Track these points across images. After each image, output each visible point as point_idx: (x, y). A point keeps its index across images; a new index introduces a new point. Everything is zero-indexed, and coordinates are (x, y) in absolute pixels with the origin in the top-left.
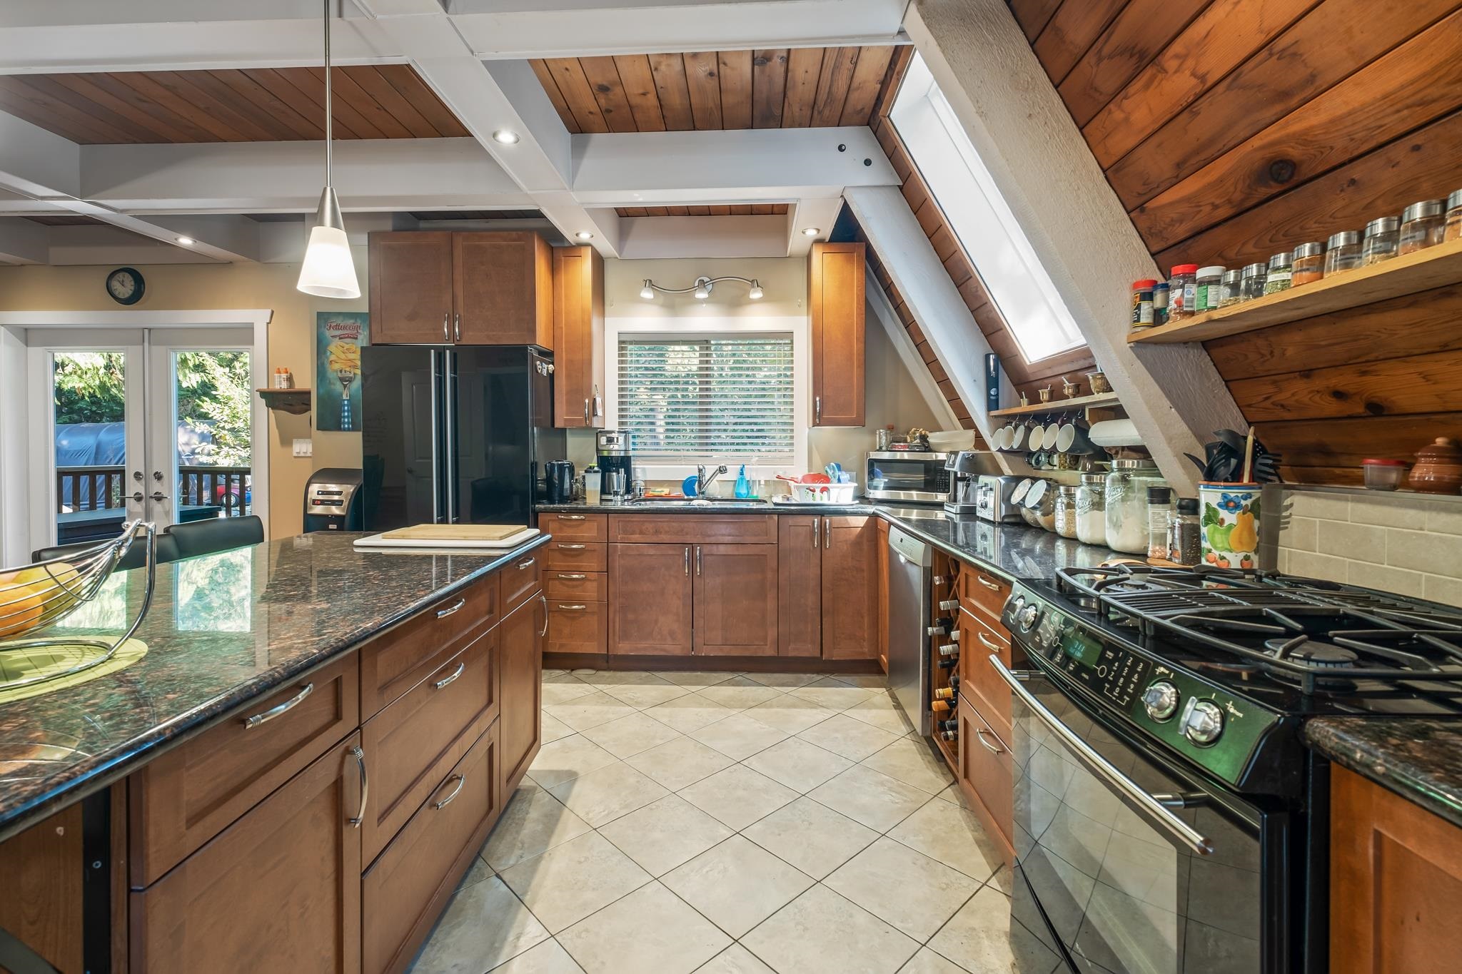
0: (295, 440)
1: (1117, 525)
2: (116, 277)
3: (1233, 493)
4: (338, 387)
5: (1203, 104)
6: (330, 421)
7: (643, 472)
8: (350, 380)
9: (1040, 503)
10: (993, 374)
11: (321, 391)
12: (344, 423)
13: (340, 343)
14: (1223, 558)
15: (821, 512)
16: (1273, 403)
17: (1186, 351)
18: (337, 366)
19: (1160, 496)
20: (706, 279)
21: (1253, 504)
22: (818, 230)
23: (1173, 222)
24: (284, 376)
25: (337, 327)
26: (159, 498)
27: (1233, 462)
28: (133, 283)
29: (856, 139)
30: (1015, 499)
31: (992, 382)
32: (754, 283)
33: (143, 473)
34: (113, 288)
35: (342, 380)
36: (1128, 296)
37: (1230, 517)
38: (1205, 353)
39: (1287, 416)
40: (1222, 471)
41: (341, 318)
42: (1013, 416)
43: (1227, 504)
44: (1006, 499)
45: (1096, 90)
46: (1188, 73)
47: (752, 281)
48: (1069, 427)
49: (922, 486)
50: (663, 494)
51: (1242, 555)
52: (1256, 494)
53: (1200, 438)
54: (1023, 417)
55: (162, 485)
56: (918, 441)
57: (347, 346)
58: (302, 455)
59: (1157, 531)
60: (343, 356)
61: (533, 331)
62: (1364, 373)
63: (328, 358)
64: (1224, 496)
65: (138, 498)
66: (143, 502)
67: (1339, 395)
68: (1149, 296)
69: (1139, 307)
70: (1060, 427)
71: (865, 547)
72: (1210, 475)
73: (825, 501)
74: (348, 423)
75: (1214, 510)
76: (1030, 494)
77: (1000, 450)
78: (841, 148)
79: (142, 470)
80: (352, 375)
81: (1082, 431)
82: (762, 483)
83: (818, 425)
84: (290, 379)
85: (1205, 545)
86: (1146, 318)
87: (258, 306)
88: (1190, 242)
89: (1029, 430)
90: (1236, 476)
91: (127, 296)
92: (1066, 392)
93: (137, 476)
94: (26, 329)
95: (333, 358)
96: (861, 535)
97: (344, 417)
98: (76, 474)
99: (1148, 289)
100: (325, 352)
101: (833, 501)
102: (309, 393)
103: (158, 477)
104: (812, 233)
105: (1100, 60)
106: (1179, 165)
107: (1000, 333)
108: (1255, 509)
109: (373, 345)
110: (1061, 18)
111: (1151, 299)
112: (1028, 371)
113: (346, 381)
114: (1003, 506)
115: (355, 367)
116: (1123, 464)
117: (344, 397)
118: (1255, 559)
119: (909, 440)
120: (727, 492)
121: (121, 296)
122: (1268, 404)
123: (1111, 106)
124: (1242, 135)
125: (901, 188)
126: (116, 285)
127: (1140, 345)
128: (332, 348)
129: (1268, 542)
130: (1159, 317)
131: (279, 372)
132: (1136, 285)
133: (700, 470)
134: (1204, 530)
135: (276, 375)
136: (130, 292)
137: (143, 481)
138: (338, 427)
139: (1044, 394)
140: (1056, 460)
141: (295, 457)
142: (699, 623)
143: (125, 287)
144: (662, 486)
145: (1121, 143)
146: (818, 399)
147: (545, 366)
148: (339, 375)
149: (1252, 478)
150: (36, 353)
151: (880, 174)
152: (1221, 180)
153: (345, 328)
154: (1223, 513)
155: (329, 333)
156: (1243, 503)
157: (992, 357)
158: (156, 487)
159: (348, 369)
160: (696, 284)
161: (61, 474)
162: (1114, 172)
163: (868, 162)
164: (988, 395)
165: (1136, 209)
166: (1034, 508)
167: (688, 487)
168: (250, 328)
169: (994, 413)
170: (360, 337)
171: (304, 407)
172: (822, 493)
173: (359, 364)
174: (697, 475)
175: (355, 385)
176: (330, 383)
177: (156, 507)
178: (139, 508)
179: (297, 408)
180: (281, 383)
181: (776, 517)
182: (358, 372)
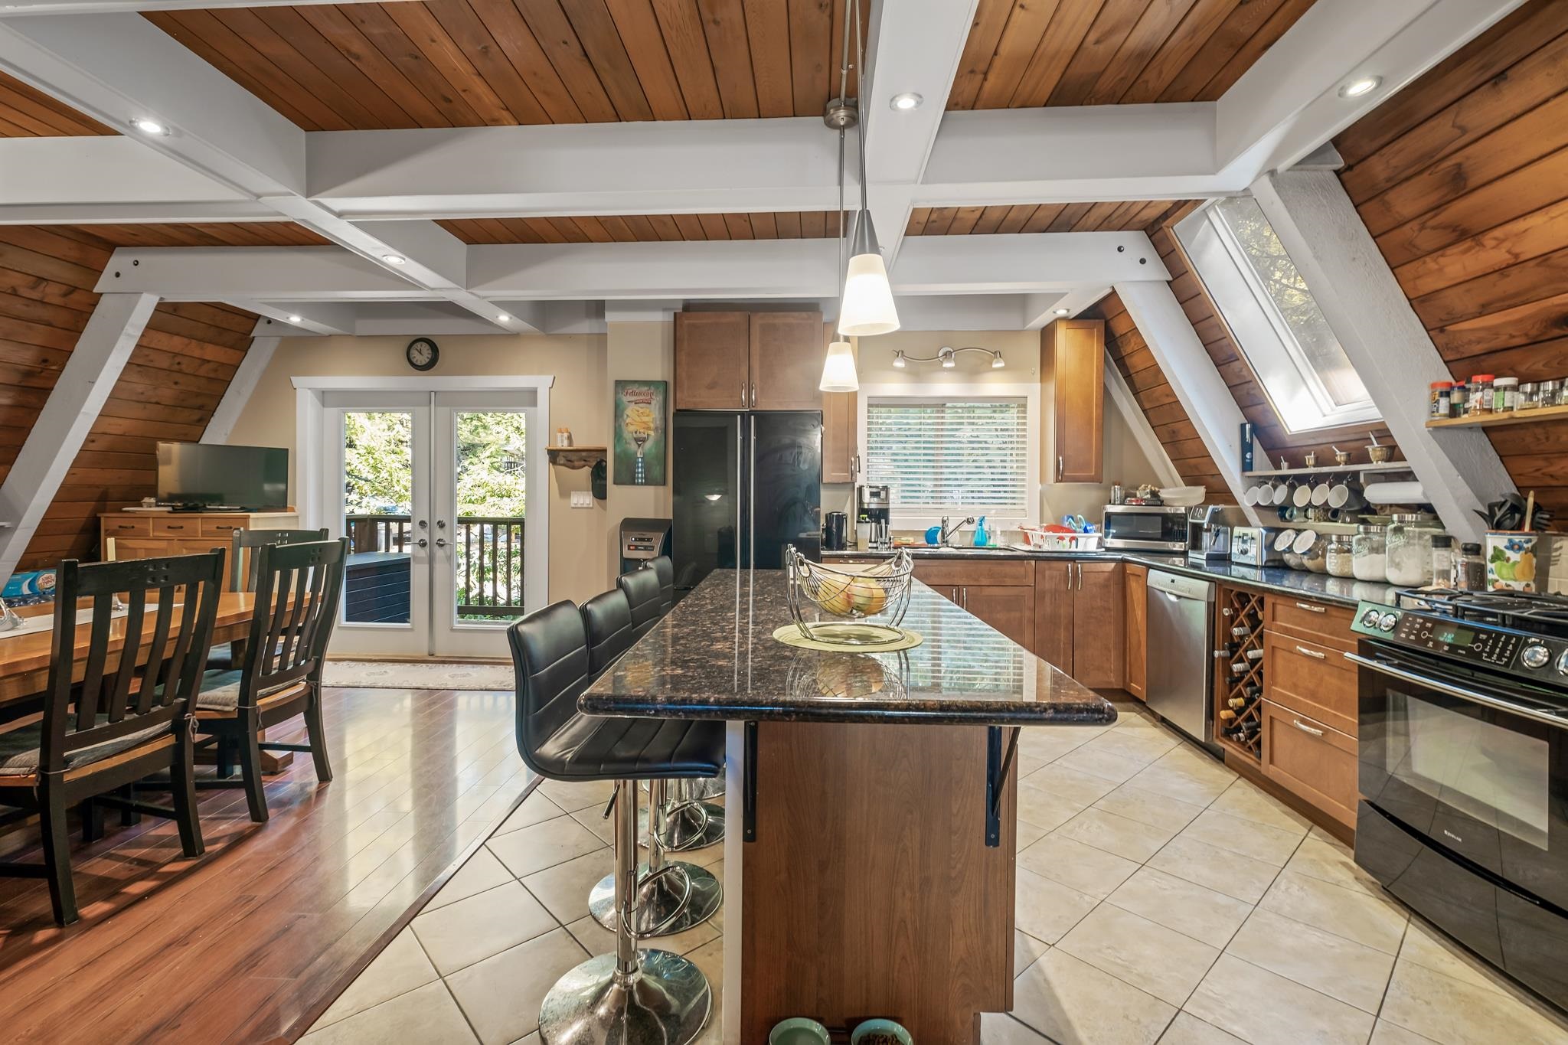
0: (572, 493)
1: (1398, 566)
2: (415, 346)
3: (1517, 539)
5: (1514, 271)
6: (627, 477)
7: (897, 521)
8: (644, 440)
9: (1310, 550)
10: (1248, 441)
11: (618, 450)
12: (638, 478)
13: (636, 407)
14: (1507, 584)
15: (1074, 558)
16: (1543, 474)
17: (1470, 433)
18: (632, 428)
19: (1444, 542)
20: (952, 349)
21: (1533, 547)
22: (1068, 310)
23: (1470, 342)
24: (566, 435)
25: (633, 394)
26: (443, 544)
27: (1517, 516)
28: (430, 351)
29: (1135, 243)
30: (1279, 546)
31: (1246, 447)
32: (997, 354)
33: (427, 521)
34: (412, 356)
35: (637, 440)
36: (1426, 392)
37: (1514, 556)
38: (1484, 435)
39: (1554, 483)
40: (1507, 523)
41: (637, 385)
42: (1269, 478)
43: (1511, 546)
44: (1270, 547)
45: (1414, 246)
46: (1504, 250)
47: (995, 353)
48: (1342, 487)
49: (1159, 536)
50: (910, 542)
51: (1524, 583)
52: (1535, 539)
53: (1480, 498)
54: (1283, 479)
55: (444, 532)
56: (1149, 496)
57: (641, 410)
58: (585, 506)
59: (1441, 568)
60: (638, 419)
61: (819, 399)
63: (624, 421)
64: (1510, 541)
65: (425, 545)
66: (427, 548)
68: (1448, 394)
69: (1437, 402)
70: (1331, 487)
71: (1113, 589)
72: (1498, 526)
73: (1073, 549)
74: (642, 478)
75: (1501, 551)
76: (1297, 543)
77: (1257, 506)
78: (1120, 249)
79: (426, 519)
80: (646, 436)
81: (1357, 492)
82: (999, 533)
83: (1061, 481)
84: (570, 438)
85: (1491, 576)
86: (1443, 411)
87: (541, 372)
88: (1483, 357)
89: (1292, 488)
90: (1519, 527)
91: (424, 363)
92: (1338, 459)
93: (423, 524)
94: (323, 392)
95: (628, 420)
96: (1108, 580)
97: (638, 473)
99: (1445, 389)
100: (622, 416)
101: (1080, 549)
102: (604, 451)
103: (441, 525)
104: (1062, 312)
106: (1483, 306)
107: (1260, 407)
108: (1533, 550)
109: (680, 410)
111: (1449, 396)
112: (1289, 439)
113: (640, 441)
114: (1264, 552)
115: (649, 428)
116: (1403, 517)
117: (639, 455)
118: (1533, 586)
119: (1138, 495)
120: (968, 541)
121: (419, 364)
122: (1538, 474)
123: (1428, 259)
124: (1544, 295)
125: (1169, 282)
126: (414, 353)
127: (1437, 429)
128: (628, 412)
129: (1542, 574)
130: (1454, 412)
131: (560, 432)
132: (1433, 386)
133: (943, 522)
134: (1490, 566)
135: (559, 434)
136: (427, 360)
137: (427, 529)
138: (633, 481)
139: (1310, 459)
140: (1311, 513)
141: (573, 508)
143: (422, 356)
144: (906, 536)
145: (1428, 284)
146: (1061, 458)
148: (635, 435)
149: (1532, 528)
150: (332, 412)
151: (1156, 272)
152: (1521, 321)
153: (640, 394)
154: (1509, 553)
155: (625, 399)
156: (1525, 545)
157: (1248, 427)
158: (439, 534)
159: (642, 431)
160: (940, 354)
162: (1419, 302)
163: (1143, 261)
164: (1243, 457)
165: (1437, 328)
166: (1304, 554)
167: (930, 537)
168: (533, 392)
169: (1248, 474)
170: (653, 402)
171: (583, 463)
172: (1070, 541)
173: (652, 426)
174: (940, 525)
175: (648, 445)
176: (626, 443)
177: (439, 553)
178: (423, 553)
179: (576, 464)
180: (562, 441)
181: (1033, 562)
182: (652, 433)
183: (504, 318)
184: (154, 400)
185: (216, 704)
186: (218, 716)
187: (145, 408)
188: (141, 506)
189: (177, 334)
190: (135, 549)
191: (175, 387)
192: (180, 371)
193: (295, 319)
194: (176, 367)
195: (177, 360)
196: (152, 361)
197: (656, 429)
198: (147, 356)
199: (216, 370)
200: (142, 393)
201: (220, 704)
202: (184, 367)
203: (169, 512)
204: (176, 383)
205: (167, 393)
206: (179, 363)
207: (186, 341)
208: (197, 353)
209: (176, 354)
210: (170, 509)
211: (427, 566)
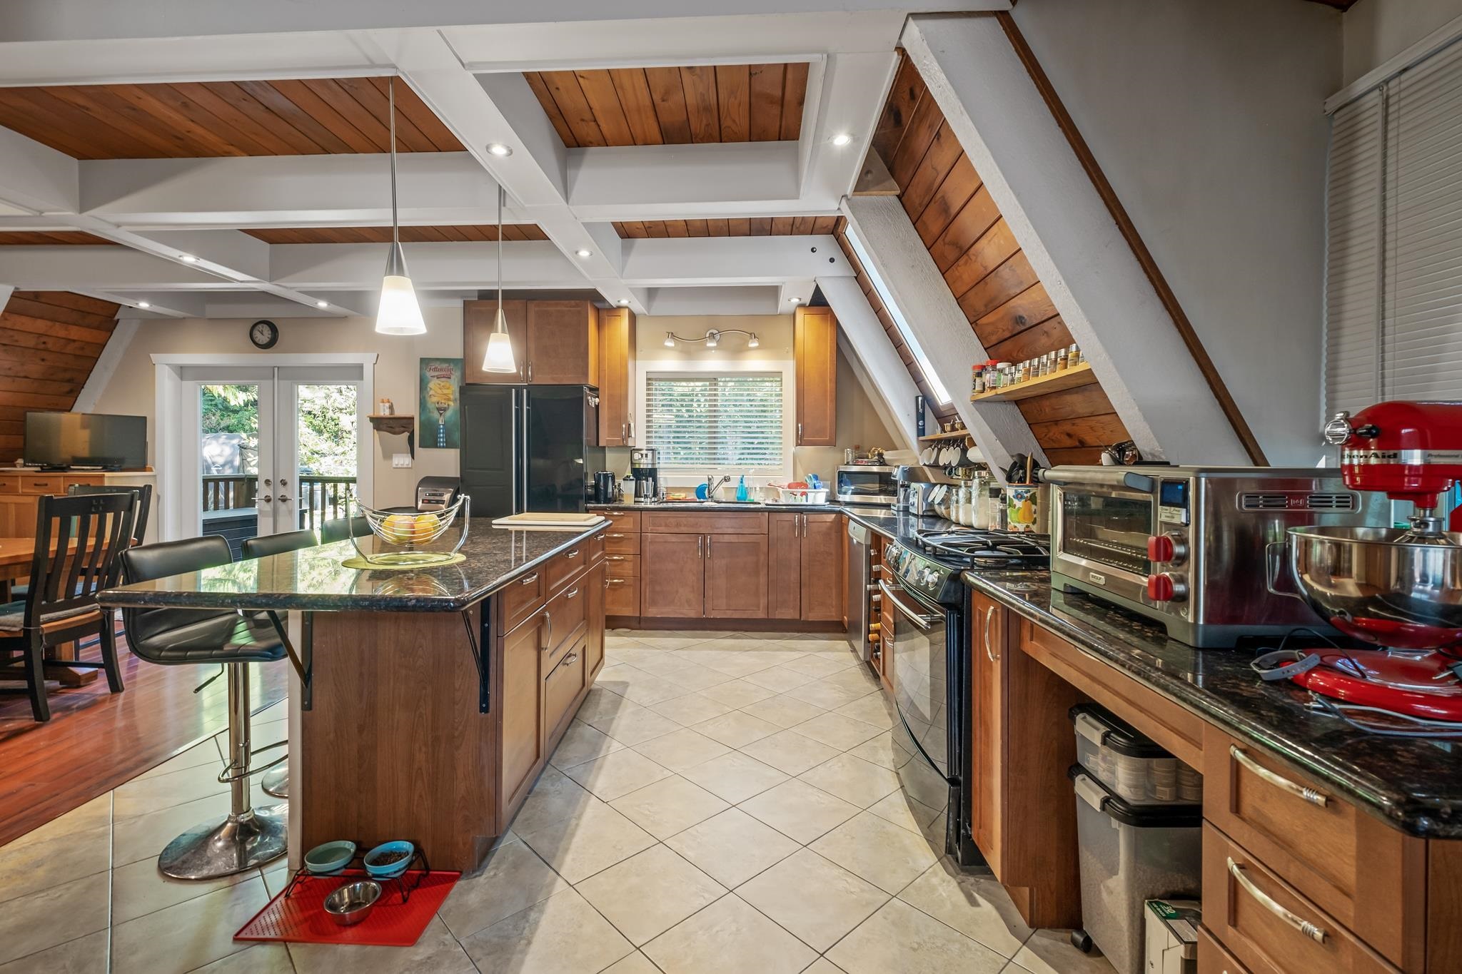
0: (394, 455)
1: (976, 512)
2: (257, 327)
3: (1020, 490)
4: (436, 415)
5: (987, 280)
6: (430, 440)
7: (666, 479)
8: (445, 410)
9: (943, 500)
10: (921, 410)
11: (423, 418)
12: (440, 442)
13: (438, 381)
14: (1015, 527)
15: (800, 510)
17: (1005, 406)
18: (435, 399)
19: (994, 493)
20: (715, 331)
21: (1031, 496)
22: (800, 299)
24: (387, 405)
25: (435, 369)
26: (284, 500)
27: (1023, 472)
28: (270, 332)
29: (824, 243)
30: (931, 498)
31: (921, 416)
32: (753, 336)
33: (272, 480)
34: (254, 336)
35: (439, 409)
36: (971, 374)
37: (1018, 503)
38: (1016, 407)
40: (1016, 477)
41: (438, 363)
42: (933, 441)
43: (1019, 496)
44: (925, 498)
45: (944, 260)
47: (751, 334)
48: (958, 450)
49: (874, 491)
50: (680, 498)
51: (1025, 525)
52: (1033, 490)
53: (1008, 458)
54: (939, 441)
55: (287, 490)
56: (877, 457)
57: (442, 384)
58: (400, 466)
59: (993, 515)
60: (439, 391)
61: (586, 374)
62: (1074, 424)
63: (428, 393)
64: (1016, 491)
65: (268, 500)
66: (272, 503)
67: (1069, 435)
69: (975, 381)
70: (954, 449)
71: (833, 535)
72: (1011, 479)
73: (804, 502)
74: (443, 442)
75: (1012, 499)
76: (938, 495)
78: (813, 250)
79: (271, 478)
80: (446, 406)
81: (965, 452)
82: (758, 489)
83: (800, 445)
84: (391, 408)
85: (1009, 520)
86: (978, 388)
87: (366, 351)
89: (940, 450)
90: (1023, 480)
91: (265, 342)
92: (956, 426)
93: (267, 482)
94: (181, 367)
95: (431, 393)
96: (830, 528)
97: (440, 437)
98: (216, 481)
99: (980, 370)
100: (426, 388)
101: (808, 503)
102: (412, 419)
103: (284, 483)
104: (795, 301)
105: (945, 244)
106: (985, 306)
108: (1033, 499)
109: (467, 384)
110: (924, 217)
111: (981, 376)
112: (942, 410)
113: (441, 410)
114: (924, 504)
115: (449, 400)
116: (980, 473)
117: (440, 423)
118: (1033, 527)
119: (870, 457)
120: (732, 497)
121: (260, 343)
123: (951, 270)
124: (1004, 301)
125: (856, 278)
126: (257, 334)
127: (976, 402)
128: (431, 385)
130: (984, 389)
131: (383, 402)
132: (974, 368)
133: (709, 479)
134: (1008, 511)
135: (381, 404)
136: (268, 340)
137: (272, 487)
138: (435, 445)
139: (947, 425)
140: (960, 471)
141: (395, 468)
142: (709, 593)
143: (264, 336)
144: (679, 492)
145: (959, 289)
146: (800, 425)
147: (593, 399)
148: (437, 405)
149: (1031, 481)
150: (189, 385)
151: (841, 268)
152: (1003, 318)
153: (441, 370)
154: (1016, 501)
155: (429, 374)
156: (1025, 495)
157: (920, 399)
158: (282, 491)
159: (443, 401)
160: (708, 335)
161: (206, 482)
162: (961, 300)
163: (832, 260)
164: (918, 425)
165: (974, 322)
166: (940, 504)
167: (700, 492)
168: (360, 367)
169: (921, 438)
170: (453, 377)
171: (402, 429)
172: (802, 495)
173: (452, 397)
174: (707, 483)
175: (449, 413)
176: (430, 412)
177: (282, 506)
178: (268, 507)
179: (397, 430)
180: (384, 411)
181: (767, 514)
182: (451, 403)
183: (322, 305)
184: (22, 374)
185: (5, 625)
186: (6, 635)
187: (14, 381)
188: (15, 466)
189: (41, 318)
190: (7, 503)
191: (43, 363)
192: (46, 350)
193: (144, 305)
194: (42, 346)
195: (44, 339)
196: (17, 341)
197: (456, 400)
198: (12, 336)
199: (82, 349)
200: (10, 369)
201: (9, 626)
202: (50, 346)
203: (36, 472)
204: (43, 360)
205: (35, 368)
206: (44, 343)
207: (49, 323)
208: (62, 333)
209: (41, 335)
210: (39, 469)
211: (271, 520)
